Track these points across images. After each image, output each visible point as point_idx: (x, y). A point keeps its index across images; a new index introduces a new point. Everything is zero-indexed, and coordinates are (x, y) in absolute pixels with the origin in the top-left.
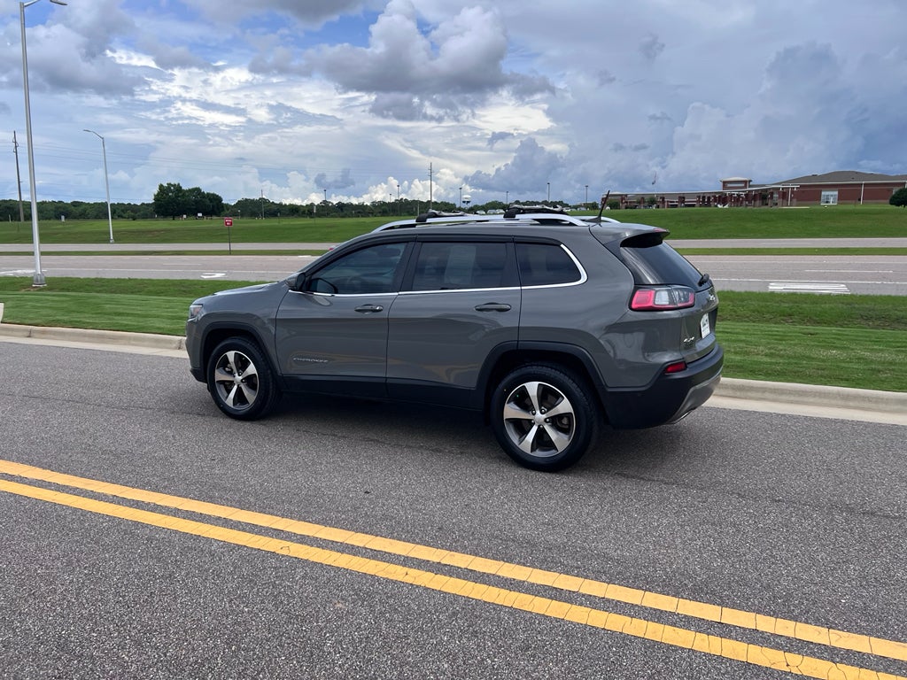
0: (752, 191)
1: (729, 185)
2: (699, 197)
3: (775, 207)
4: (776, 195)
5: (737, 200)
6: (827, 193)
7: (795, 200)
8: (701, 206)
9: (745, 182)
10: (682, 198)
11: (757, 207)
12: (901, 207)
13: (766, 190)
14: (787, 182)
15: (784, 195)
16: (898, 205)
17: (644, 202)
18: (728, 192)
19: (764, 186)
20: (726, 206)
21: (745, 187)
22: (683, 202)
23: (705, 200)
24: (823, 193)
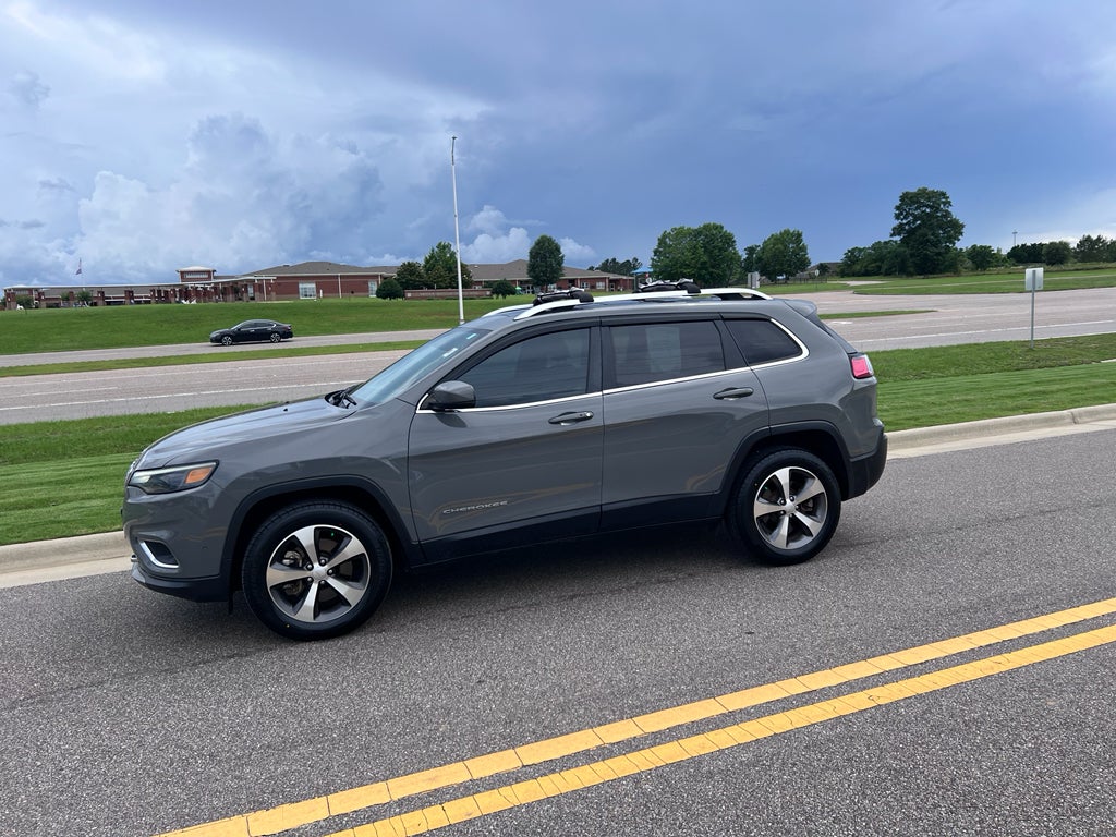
0: (218, 283)
1: (188, 276)
2: (153, 291)
3: (253, 302)
4: (251, 290)
5: (203, 295)
6: (305, 286)
7: (273, 294)
8: (157, 302)
9: (209, 272)
10: (130, 293)
11: (231, 302)
12: (388, 300)
13: (236, 283)
14: (258, 273)
15: (259, 288)
16: (384, 298)
17: (74, 298)
18: (190, 285)
19: (233, 277)
20: (194, 302)
21: (209, 278)
22: (133, 297)
23: (162, 295)
24: (300, 286)
